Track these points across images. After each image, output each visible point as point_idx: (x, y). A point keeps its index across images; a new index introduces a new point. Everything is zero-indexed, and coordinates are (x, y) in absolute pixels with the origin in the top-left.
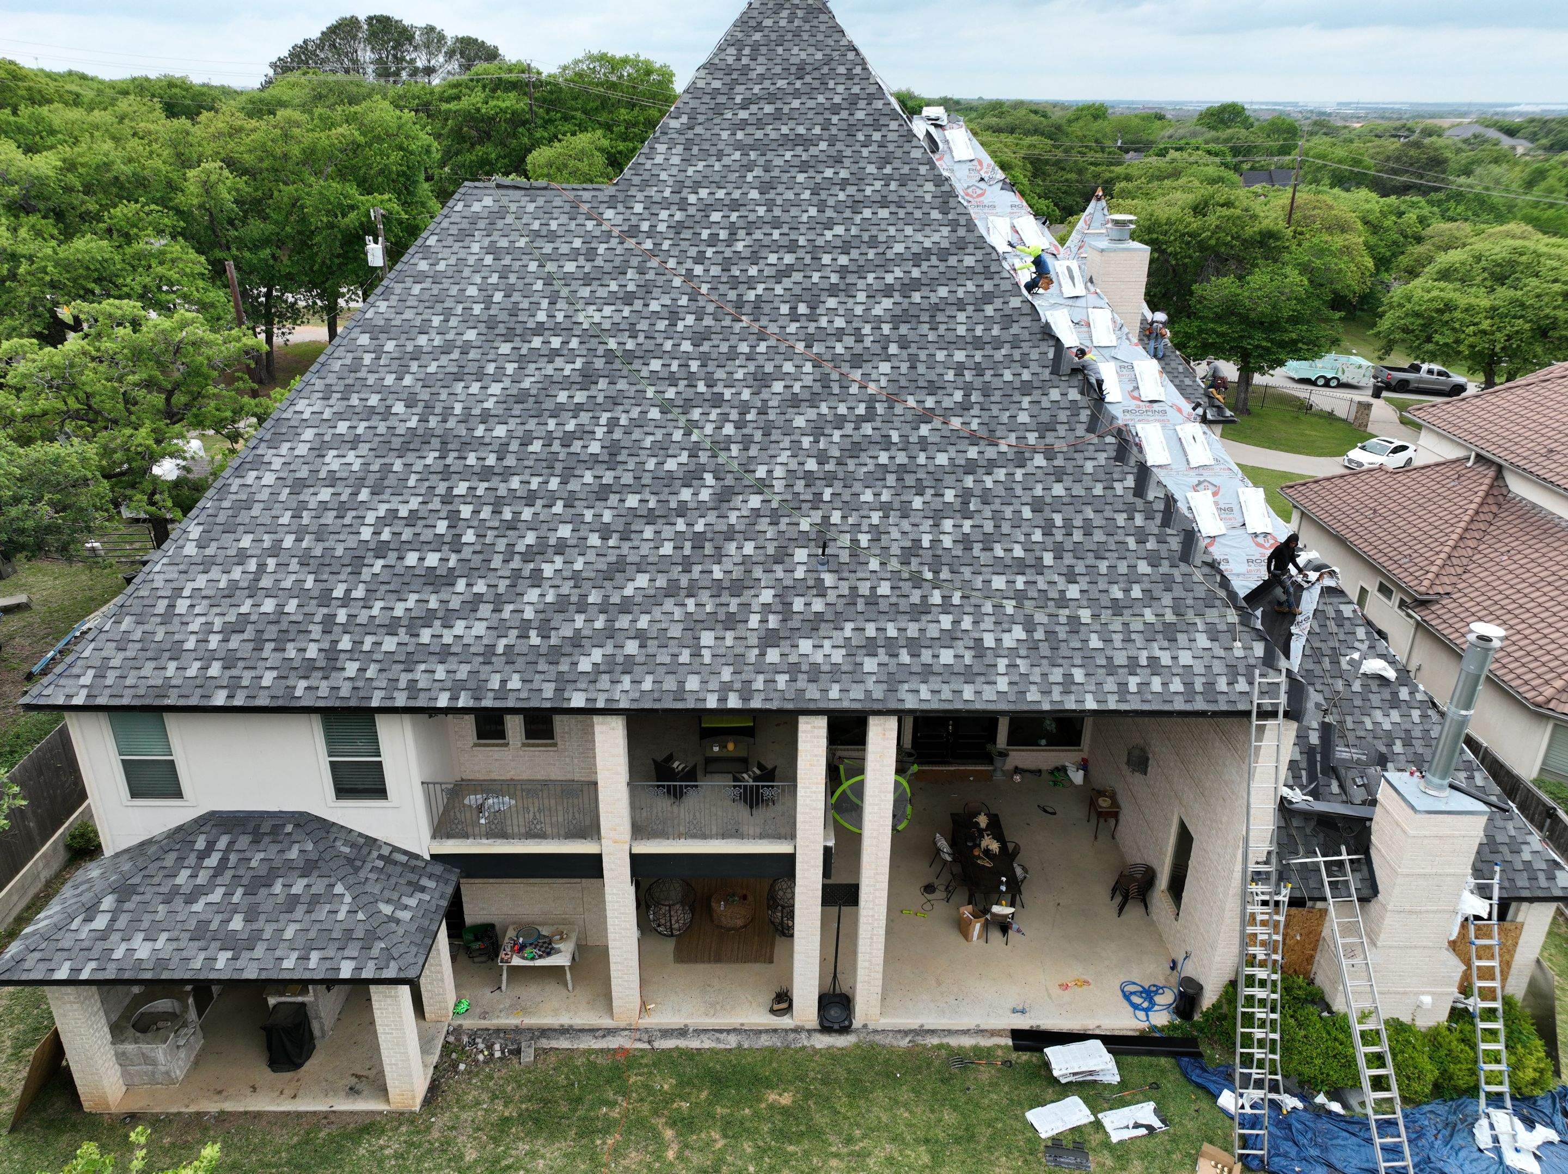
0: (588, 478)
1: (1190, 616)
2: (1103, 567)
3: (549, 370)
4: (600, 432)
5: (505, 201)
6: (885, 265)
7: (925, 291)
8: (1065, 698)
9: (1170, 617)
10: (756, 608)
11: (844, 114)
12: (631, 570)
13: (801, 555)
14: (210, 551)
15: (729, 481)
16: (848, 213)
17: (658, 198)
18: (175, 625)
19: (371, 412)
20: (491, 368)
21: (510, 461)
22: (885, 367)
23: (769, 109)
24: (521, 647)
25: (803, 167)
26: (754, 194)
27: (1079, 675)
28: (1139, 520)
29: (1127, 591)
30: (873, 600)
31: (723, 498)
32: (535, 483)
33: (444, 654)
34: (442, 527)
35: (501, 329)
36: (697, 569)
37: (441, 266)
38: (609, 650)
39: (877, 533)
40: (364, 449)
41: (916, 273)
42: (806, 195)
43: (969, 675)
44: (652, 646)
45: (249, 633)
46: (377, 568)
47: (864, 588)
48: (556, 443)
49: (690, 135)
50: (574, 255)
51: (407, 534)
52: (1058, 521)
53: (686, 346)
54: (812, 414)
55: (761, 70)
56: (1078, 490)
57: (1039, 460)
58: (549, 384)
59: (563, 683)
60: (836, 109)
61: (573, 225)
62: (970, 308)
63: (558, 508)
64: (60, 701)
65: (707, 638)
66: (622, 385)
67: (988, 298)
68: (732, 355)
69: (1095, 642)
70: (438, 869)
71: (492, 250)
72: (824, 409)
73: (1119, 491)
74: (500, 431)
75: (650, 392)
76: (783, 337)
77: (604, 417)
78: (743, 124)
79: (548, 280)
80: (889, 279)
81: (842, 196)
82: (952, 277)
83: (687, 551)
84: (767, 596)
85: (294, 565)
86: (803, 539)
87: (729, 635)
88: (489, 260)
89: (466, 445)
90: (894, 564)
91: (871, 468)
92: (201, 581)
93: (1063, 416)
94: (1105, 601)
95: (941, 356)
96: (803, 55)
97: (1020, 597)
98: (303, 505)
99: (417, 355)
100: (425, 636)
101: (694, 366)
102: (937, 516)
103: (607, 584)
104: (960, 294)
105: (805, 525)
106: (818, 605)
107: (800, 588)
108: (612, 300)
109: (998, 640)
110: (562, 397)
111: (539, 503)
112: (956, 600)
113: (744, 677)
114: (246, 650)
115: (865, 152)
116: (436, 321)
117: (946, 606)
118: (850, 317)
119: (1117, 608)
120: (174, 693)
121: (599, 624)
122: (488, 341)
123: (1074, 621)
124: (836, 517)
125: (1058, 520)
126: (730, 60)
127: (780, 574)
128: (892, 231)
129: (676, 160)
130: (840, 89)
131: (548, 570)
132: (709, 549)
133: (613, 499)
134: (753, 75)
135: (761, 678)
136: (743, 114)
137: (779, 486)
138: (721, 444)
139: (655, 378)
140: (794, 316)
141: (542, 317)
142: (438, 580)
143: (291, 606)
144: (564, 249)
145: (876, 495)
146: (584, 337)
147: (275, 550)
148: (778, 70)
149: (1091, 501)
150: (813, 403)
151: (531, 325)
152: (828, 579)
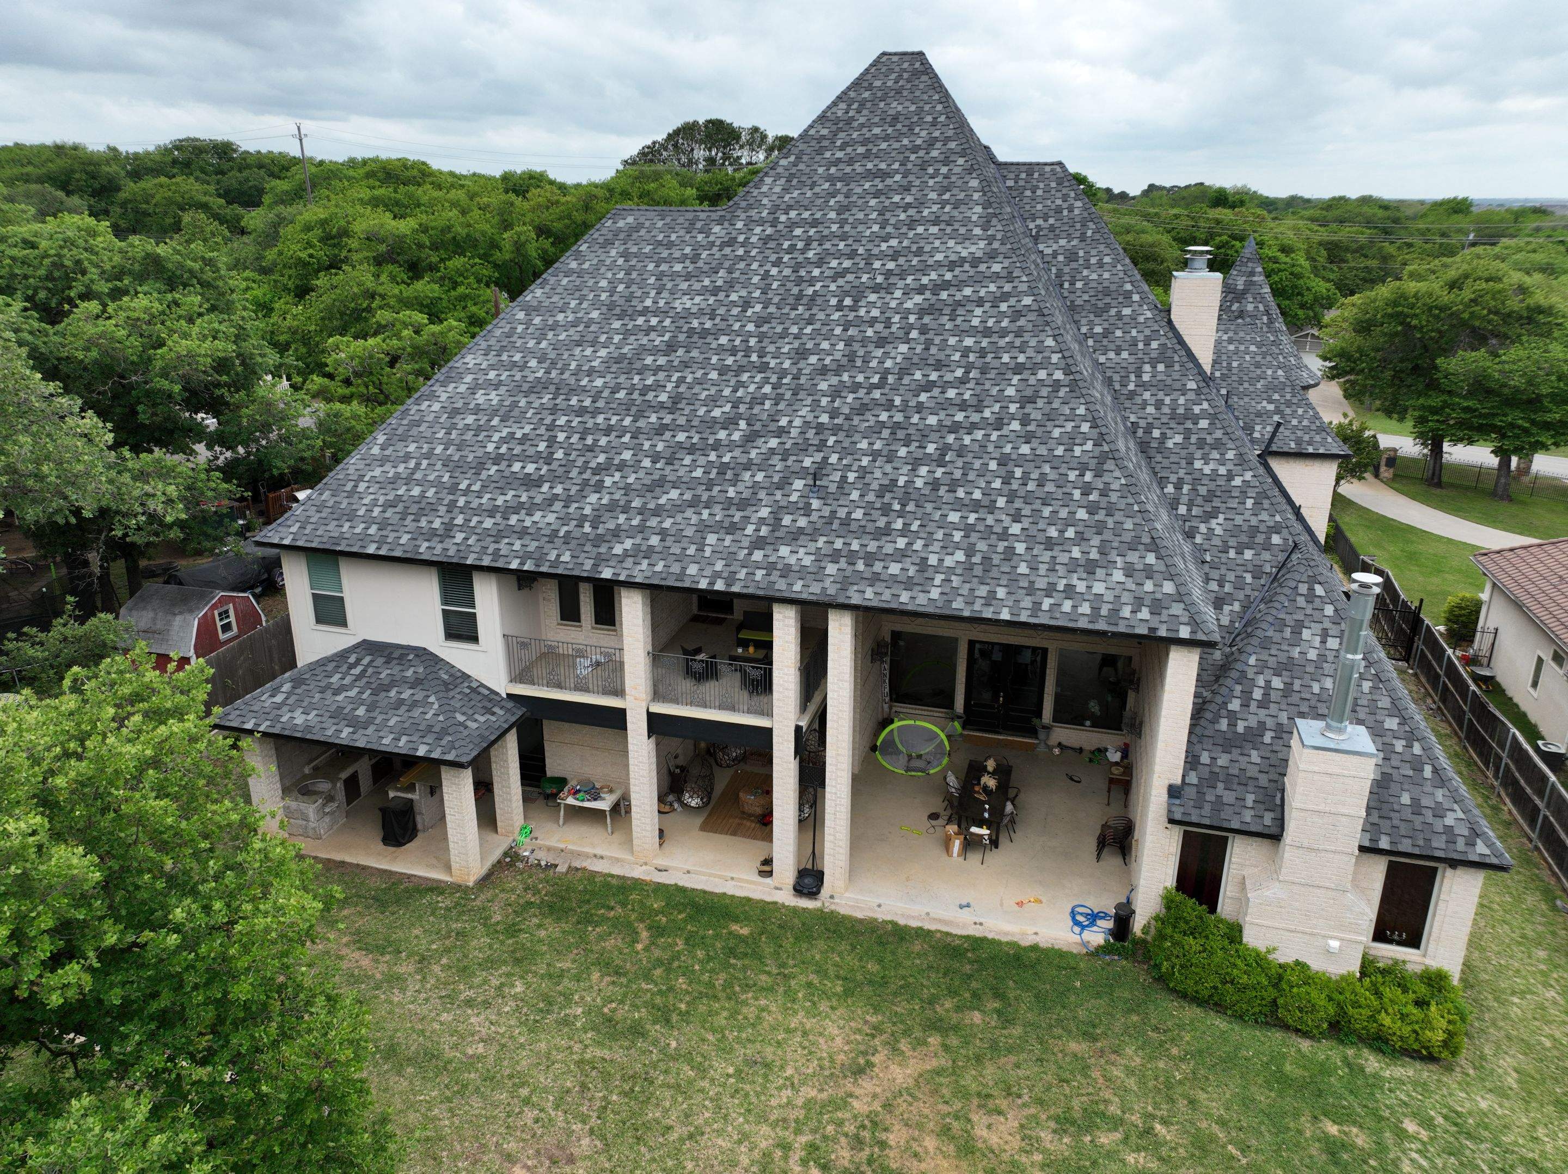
0: (653, 418)
1: (1113, 556)
2: (1047, 511)
3: (644, 341)
4: (669, 387)
5: (642, 220)
6: (924, 270)
7: (952, 291)
8: (985, 609)
9: (1094, 555)
10: (753, 520)
11: (921, 153)
12: (668, 486)
13: (799, 484)
14: (387, 453)
15: (758, 427)
16: (904, 230)
17: (756, 218)
18: (354, 500)
19: (512, 366)
20: (603, 338)
21: (600, 404)
22: (903, 348)
23: (861, 150)
24: (577, 533)
25: (877, 194)
26: (832, 215)
27: (1001, 593)
28: (1088, 477)
29: (1062, 532)
30: (846, 522)
31: (750, 438)
32: (614, 420)
33: (523, 533)
34: (542, 446)
35: (617, 311)
36: (716, 489)
38: (638, 541)
39: (863, 473)
40: (503, 390)
41: (948, 276)
42: (874, 215)
43: (909, 584)
44: (670, 540)
45: (400, 508)
46: (492, 472)
47: (842, 513)
48: (636, 393)
49: (794, 171)
50: (683, 259)
51: (517, 450)
53: (751, 327)
54: (834, 380)
55: (862, 120)
56: (1042, 450)
57: (1015, 425)
58: (641, 351)
59: (600, 560)
60: (916, 149)
61: (687, 237)
62: (988, 305)
63: (626, 439)
64: (276, 541)
65: (711, 539)
66: (695, 353)
67: (1005, 297)
69: (1023, 569)
70: (510, 705)
71: (626, 255)
72: (845, 377)
74: (599, 382)
75: (714, 359)
76: (826, 323)
77: (676, 376)
79: (660, 277)
80: (925, 280)
81: (903, 216)
82: (979, 280)
83: (713, 475)
84: (764, 512)
85: (439, 465)
86: (802, 473)
87: (729, 538)
88: (620, 261)
89: (572, 391)
90: (871, 497)
91: (872, 423)
92: (377, 472)
93: (1044, 392)
94: (1041, 537)
95: (952, 341)
96: (900, 108)
97: (968, 530)
98: (454, 426)
99: (554, 327)
100: (513, 520)
101: (753, 342)
102: (915, 463)
103: (649, 495)
104: (982, 293)
105: (807, 462)
106: (802, 522)
107: (792, 508)
108: (703, 291)
109: (941, 561)
110: (649, 360)
111: (614, 434)
112: (914, 527)
113: (732, 569)
114: (395, 519)
115: (931, 182)
116: (573, 304)
117: (905, 532)
118: (885, 308)
119: (1049, 544)
120: (344, 543)
121: (635, 522)
122: (605, 321)
123: (1010, 550)
124: (834, 459)
125: (1018, 472)
126: (840, 113)
127: (778, 497)
128: (937, 243)
129: (777, 189)
130: (924, 133)
131: (608, 481)
132: (729, 474)
133: (668, 435)
134: (855, 124)
135: (744, 571)
136: (839, 154)
137: (794, 432)
138: (758, 400)
139: (721, 349)
140: (839, 307)
141: (648, 302)
142: (531, 483)
143: (430, 493)
144: (677, 254)
145: (871, 444)
146: (676, 318)
147: (429, 455)
148: (877, 119)
149: (1051, 459)
150: (837, 373)
151: (639, 308)
152: (815, 504)
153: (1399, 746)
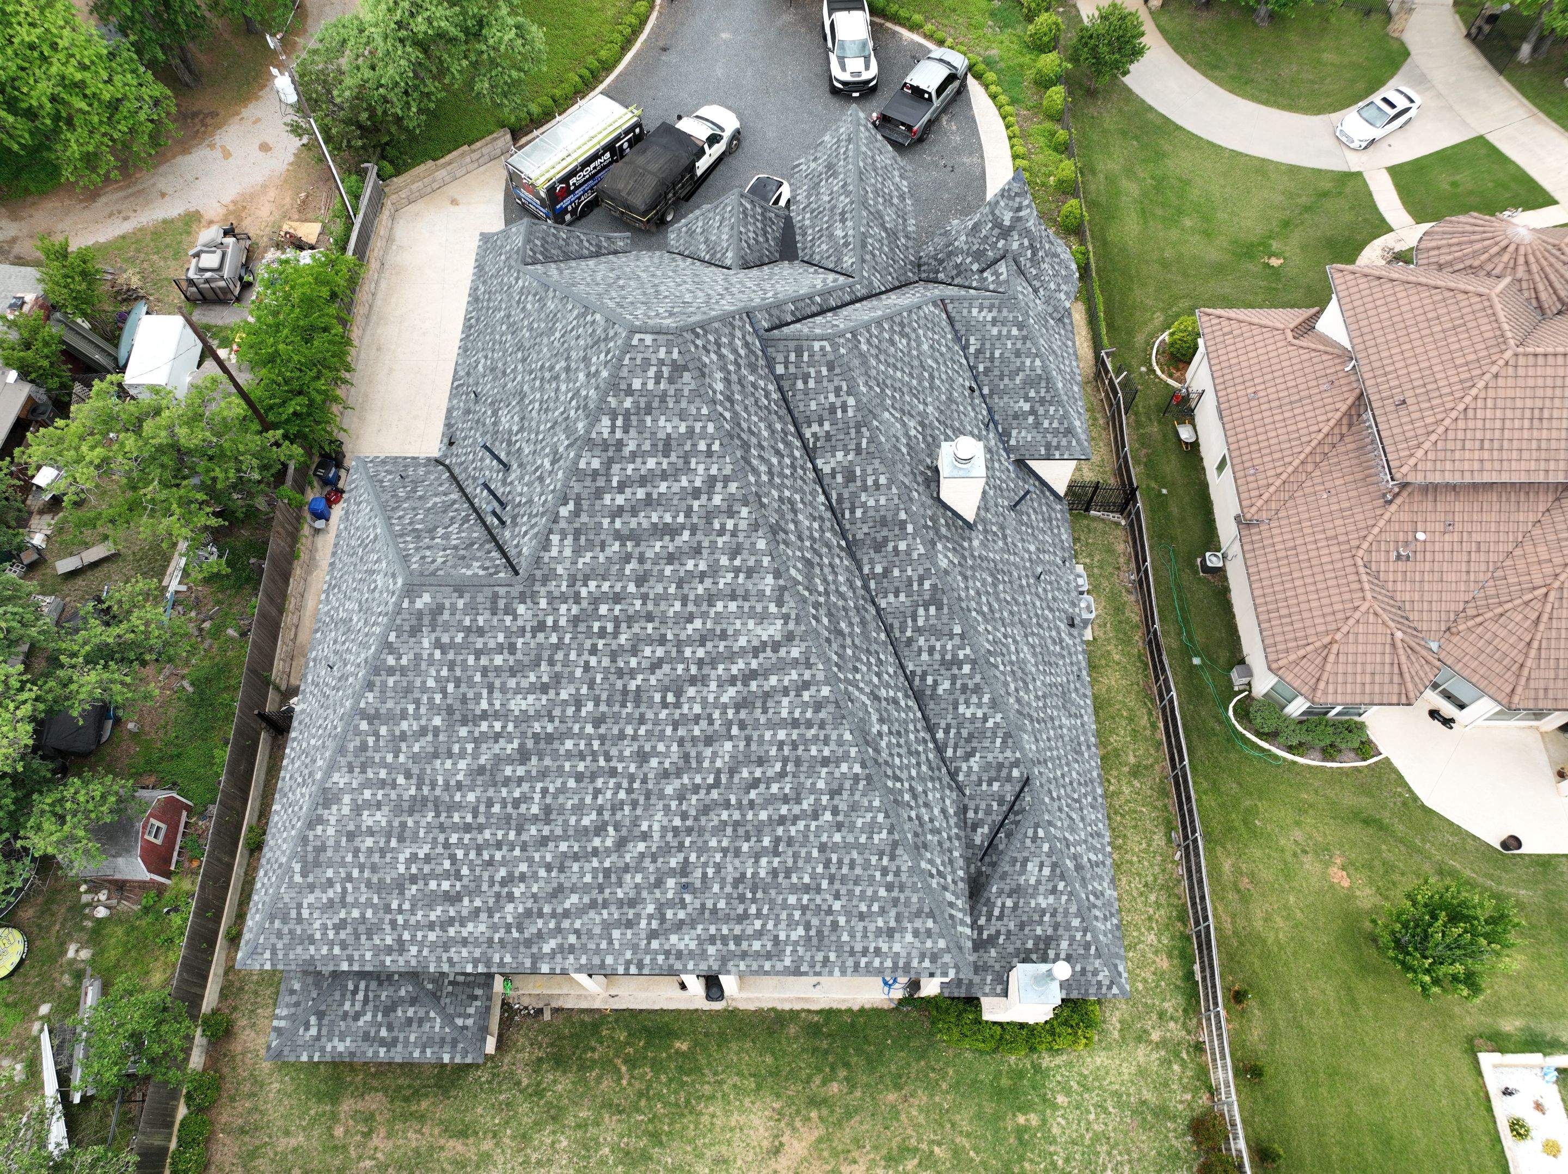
0: (533, 831)
2: (858, 890)
3: (496, 749)
5: (439, 600)
6: (731, 657)
7: (760, 681)
8: (823, 969)
9: (892, 924)
10: (644, 916)
11: (704, 499)
12: (567, 892)
13: (671, 883)
14: (310, 879)
15: (624, 832)
16: (704, 607)
17: (557, 593)
18: (306, 925)
19: (382, 784)
21: (481, 819)
22: (728, 746)
23: (641, 493)
24: (508, 938)
25: (671, 559)
26: (632, 588)
27: (832, 957)
28: (885, 861)
29: (869, 907)
30: (714, 911)
31: (621, 844)
32: (500, 835)
33: (465, 942)
34: (447, 864)
35: (457, 716)
36: (607, 891)
37: (404, 661)
38: (559, 940)
39: (719, 868)
40: (386, 809)
41: (754, 664)
42: (672, 590)
43: (768, 956)
44: (584, 938)
45: (349, 929)
46: (413, 891)
47: (709, 904)
48: (509, 806)
49: (577, 525)
50: (500, 649)
51: (427, 869)
52: (834, 860)
53: (589, 729)
54: (677, 783)
55: (632, 446)
56: (850, 839)
57: (828, 816)
58: (498, 760)
59: (535, 958)
60: (696, 493)
61: (495, 621)
62: (792, 694)
63: (517, 852)
64: (258, 968)
65: (616, 934)
67: (806, 685)
68: (622, 736)
69: (845, 937)
71: (438, 644)
72: (686, 780)
73: (876, 841)
74: (471, 797)
75: (567, 767)
76: (656, 722)
77: (539, 786)
78: (620, 511)
79: (485, 672)
80: (734, 670)
81: (700, 590)
82: (782, 667)
83: (601, 880)
84: (651, 909)
85: (363, 889)
86: (672, 872)
87: (629, 932)
88: (437, 654)
89: (452, 807)
90: (728, 889)
91: (716, 823)
92: (311, 898)
93: (847, 784)
94: (855, 912)
95: (768, 735)
96: (669, 428)
97: (804, 909)
98: (356, 852)
99: (403, 736)
100: (452, 931)
101: (596, 744)
102: (757, 857)
103: (553, 900)
104: (786, 682)
105: (673, 863)
106: (681, 915)
107: (671, 904)
108: (532, 689)
109: (788, 936)
110: (508, 771)
111: (505, 848)
112: (765, 911)
113: (639, 956)
114: (351, 940)
115: (720, 541)
116: (411, 708)
117: (759, 915)
118: (704, 701)
119: (862, 916)
120: (318, 963)
121: (551, 926)
122: (450, 728)
123: (835, 924)
124: (693, 857)
125: (834, 857)
127: (658, 895)
128: (738, 624)
129: (568, 552)
131: (517, 892)
132: (614, 878)
133: (551, 845)
136: (620, 500)
137: (656, 836)
138: (617, 807)
139: (569, 755)
140: (665, 705)
141: (484, 705)
142: (452, 898)
143: (369, 913)
144: (492, 644)
145: (719, 842)
146: (517, 722)
147: (349, 878)
148: (647, 446)
149: (857, 846)
150: (678, 775)
151: (478, 712)
152: (688, 898)
153: (1079, 936)
